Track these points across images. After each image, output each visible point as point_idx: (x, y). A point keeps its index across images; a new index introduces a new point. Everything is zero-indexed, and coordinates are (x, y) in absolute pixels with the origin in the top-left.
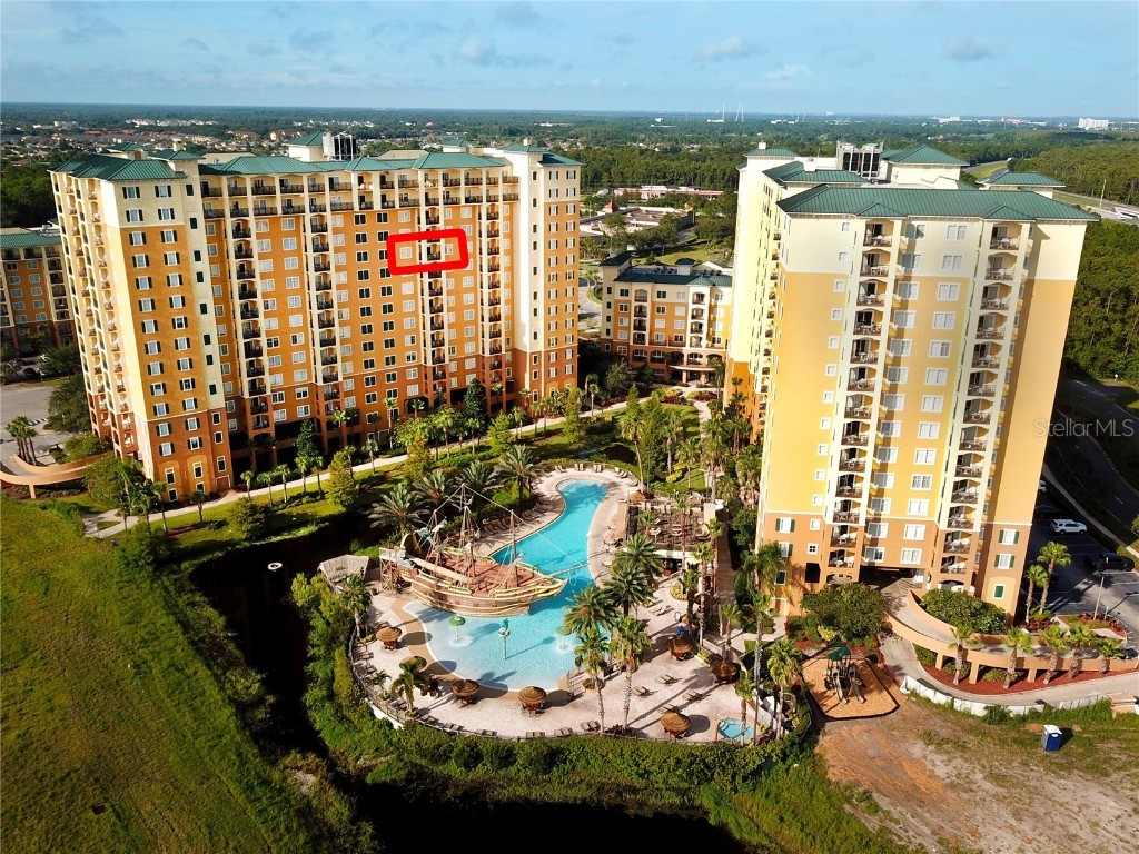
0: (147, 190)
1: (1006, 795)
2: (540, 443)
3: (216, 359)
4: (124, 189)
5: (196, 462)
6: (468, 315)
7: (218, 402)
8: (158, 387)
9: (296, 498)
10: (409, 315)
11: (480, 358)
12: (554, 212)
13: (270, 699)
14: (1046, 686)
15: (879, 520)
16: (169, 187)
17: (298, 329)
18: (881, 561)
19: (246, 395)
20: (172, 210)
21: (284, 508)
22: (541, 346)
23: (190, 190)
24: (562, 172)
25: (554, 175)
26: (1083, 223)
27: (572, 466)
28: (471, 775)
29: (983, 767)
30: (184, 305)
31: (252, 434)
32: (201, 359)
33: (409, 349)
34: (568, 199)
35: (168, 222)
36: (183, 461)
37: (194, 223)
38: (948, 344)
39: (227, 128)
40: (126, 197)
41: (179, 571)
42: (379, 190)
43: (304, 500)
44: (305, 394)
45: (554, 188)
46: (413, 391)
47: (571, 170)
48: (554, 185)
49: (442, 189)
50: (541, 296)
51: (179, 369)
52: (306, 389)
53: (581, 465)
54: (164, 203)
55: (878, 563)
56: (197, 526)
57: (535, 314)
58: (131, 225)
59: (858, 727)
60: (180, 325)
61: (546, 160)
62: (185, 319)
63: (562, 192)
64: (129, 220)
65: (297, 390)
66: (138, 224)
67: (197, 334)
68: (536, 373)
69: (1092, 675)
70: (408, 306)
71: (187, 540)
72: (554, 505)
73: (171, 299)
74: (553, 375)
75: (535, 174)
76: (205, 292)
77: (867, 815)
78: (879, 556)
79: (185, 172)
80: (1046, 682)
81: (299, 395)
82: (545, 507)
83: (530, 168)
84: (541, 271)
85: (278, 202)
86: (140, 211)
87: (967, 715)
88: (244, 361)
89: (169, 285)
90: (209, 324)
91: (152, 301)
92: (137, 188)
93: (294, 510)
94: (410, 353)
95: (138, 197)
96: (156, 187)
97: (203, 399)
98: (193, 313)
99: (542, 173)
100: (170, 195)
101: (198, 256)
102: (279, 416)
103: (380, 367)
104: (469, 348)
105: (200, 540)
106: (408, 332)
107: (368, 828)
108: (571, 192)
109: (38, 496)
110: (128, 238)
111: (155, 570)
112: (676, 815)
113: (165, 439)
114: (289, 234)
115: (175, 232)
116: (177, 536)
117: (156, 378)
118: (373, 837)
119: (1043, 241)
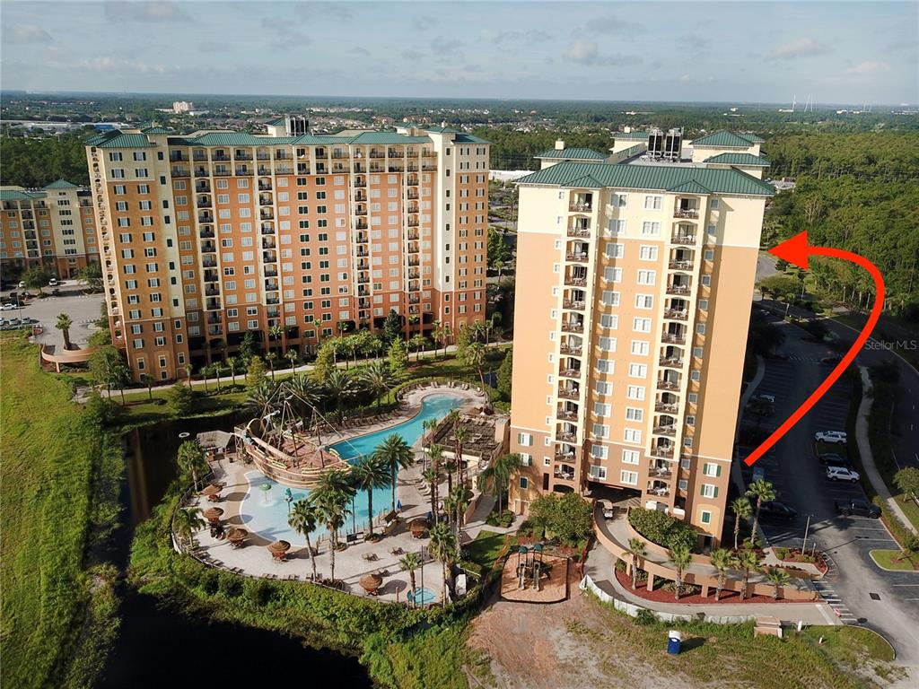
0: (128, 155)
1: (604, 681)
2: (437, 364)
3: (179, 280)
4: (111, 154)
5: (160, 356)
6: (393, 260)
7: (179, 312)
8: (133, 298)
9: (227, 389)
10: (341, 256)
11: (402, 294)
12: (465, 181)
13: (116, 526)
14: (716, 602)
15: (600, 443)
16: (144, 154)
17: (249, 262)
18: (605, 479)
19: (205, 310)
20: (146, 170)
21: (215, 395)
22: (452, 287)
23: (161, 156)
24: (473, 149)
25: (465, 151)
26: (762, 198)
27: (446, 383)
28: (210, 599)
29: (603, 656)
30: (154, 239)
31: (208, 339)
32: (167, 280)
33: (341, 283)
34: (478, 171)
35: (143, 179)
36: (151, 354)
37: (163, 180)
38: (651, 298)
39: (373, 114)
40: (111, 160)
41: (119, 431)
42: (315, 159)
43: (232, 390)
44: (254, 312)
45: (465, 162)
46: (345, 316)
47: (481, 147)
48: (465, 159)
49: (368, 160)
50: (453, 247)
51: (150, 286)
52: (256, 308)
53: (453, 384)
54: (140, 165)
55: (602, 480)
56: (148, 401)
57: (448, 262)
58: (115, 180)
59: (521, 608)
60: (151, 254)
61: (459, 139)
62: (155, 249)
63: (473, 165)
64: (113, 176)
65: (249, 308)
66: (119, 179)
67: (164, 261)
68: (447, 309)
69: (765, 599)
70: (341, 250)
71: (136, 411)
72: (411, 410)
73: (144, 235)
74: (462, 311)
75: (448, 150)
76: (170, 231)
77: (474, 676)
78: (602, 474)
79: (158, 143)
80: (717, 599)
81: (250, 312)
82: (401, 412)
83: (443, 145)
84: (453, 227)
85: (233, 166)
86: (122, 171)
87: (623, 614)
88: (203, 284)
89: (143, 224)
90: (173, 254)
91: (130, 235)
92: (120, 154)
93: (222, 397)
94: (342, 287)
95: (121, 160)
96: (135, 154)
97: (168, 309)
98: (161, 246)
99: (454, 149)
100: (145, 159)
101: (166, 204)
102: (234, 327)
103: (317, 295)
104: (394, 286)
105: (146, 411)
106: (341, 270)
107: (117, 622)
108: (481, 165)
109: (61, 371)
110: (113, 189)
111: (102, 428)
112: (338, 652)
113: (137, 336)
114: (243, 191)
115: (148, 186)
116: (131, 407)
117: (132, 291)
118: (116, 630)
119: (728, 213)
